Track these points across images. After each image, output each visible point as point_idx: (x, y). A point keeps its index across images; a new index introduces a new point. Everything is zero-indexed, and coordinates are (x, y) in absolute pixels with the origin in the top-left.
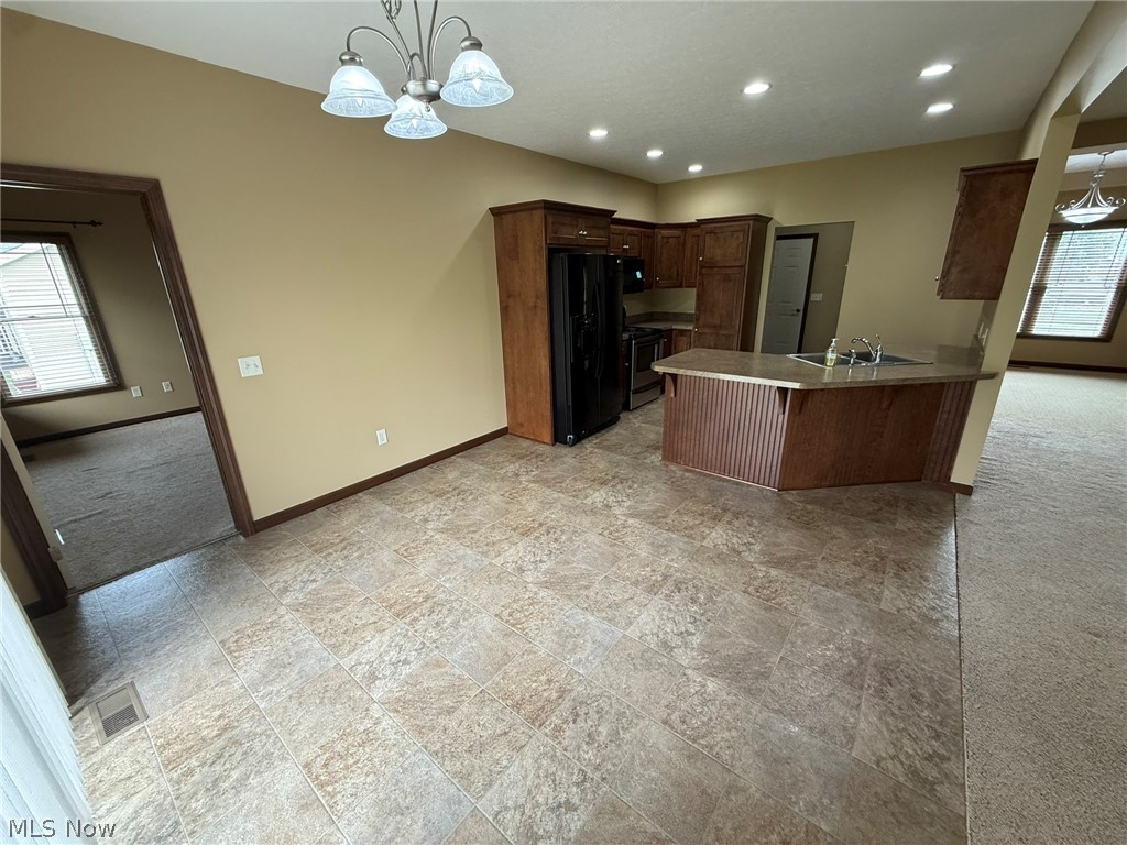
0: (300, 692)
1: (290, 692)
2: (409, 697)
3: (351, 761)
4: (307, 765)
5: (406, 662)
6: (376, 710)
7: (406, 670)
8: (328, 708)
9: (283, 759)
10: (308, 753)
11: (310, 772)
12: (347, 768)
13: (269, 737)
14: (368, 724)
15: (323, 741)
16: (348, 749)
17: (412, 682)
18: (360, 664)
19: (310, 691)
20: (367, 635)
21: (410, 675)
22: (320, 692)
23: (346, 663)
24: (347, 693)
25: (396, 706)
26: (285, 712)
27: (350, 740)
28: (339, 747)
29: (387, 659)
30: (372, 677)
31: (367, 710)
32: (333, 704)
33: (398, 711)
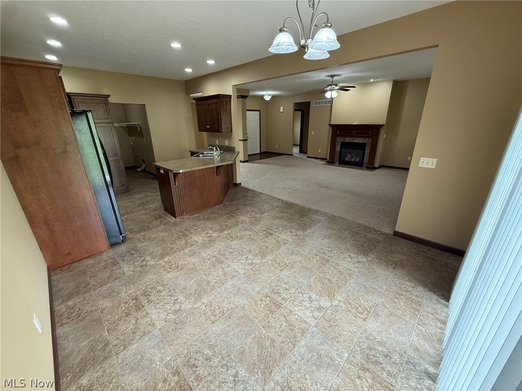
0: (334, 339)
1: (335, 344)
2: (327, 293)
3: (357, 305)
4: (365, 320)
5: (310, 297)
6: (335, 303)
7: (314, 297)
8: (339, 321)
9: (366, 331)
10: (360, 322)
11: (366, 318)
12: (360, 306)
13: (360, 342)
14: (341, 304)
15: (354, 318)
16: (354, 308)
17: (320, 294)
18: (313, 316)
19: (333, 334)
20: (293, 318)
21: (317, 295)
22: (332, 329)
23: (313, 322)
24: (330, 316)
25: (331, 297)
26: (346, 341)
27: (350, 308)
28: (354, 311)
29: (309, 305)
30: (320, 308)
31: (336, 306)
32: (337, 320)
33: (334, 295)
